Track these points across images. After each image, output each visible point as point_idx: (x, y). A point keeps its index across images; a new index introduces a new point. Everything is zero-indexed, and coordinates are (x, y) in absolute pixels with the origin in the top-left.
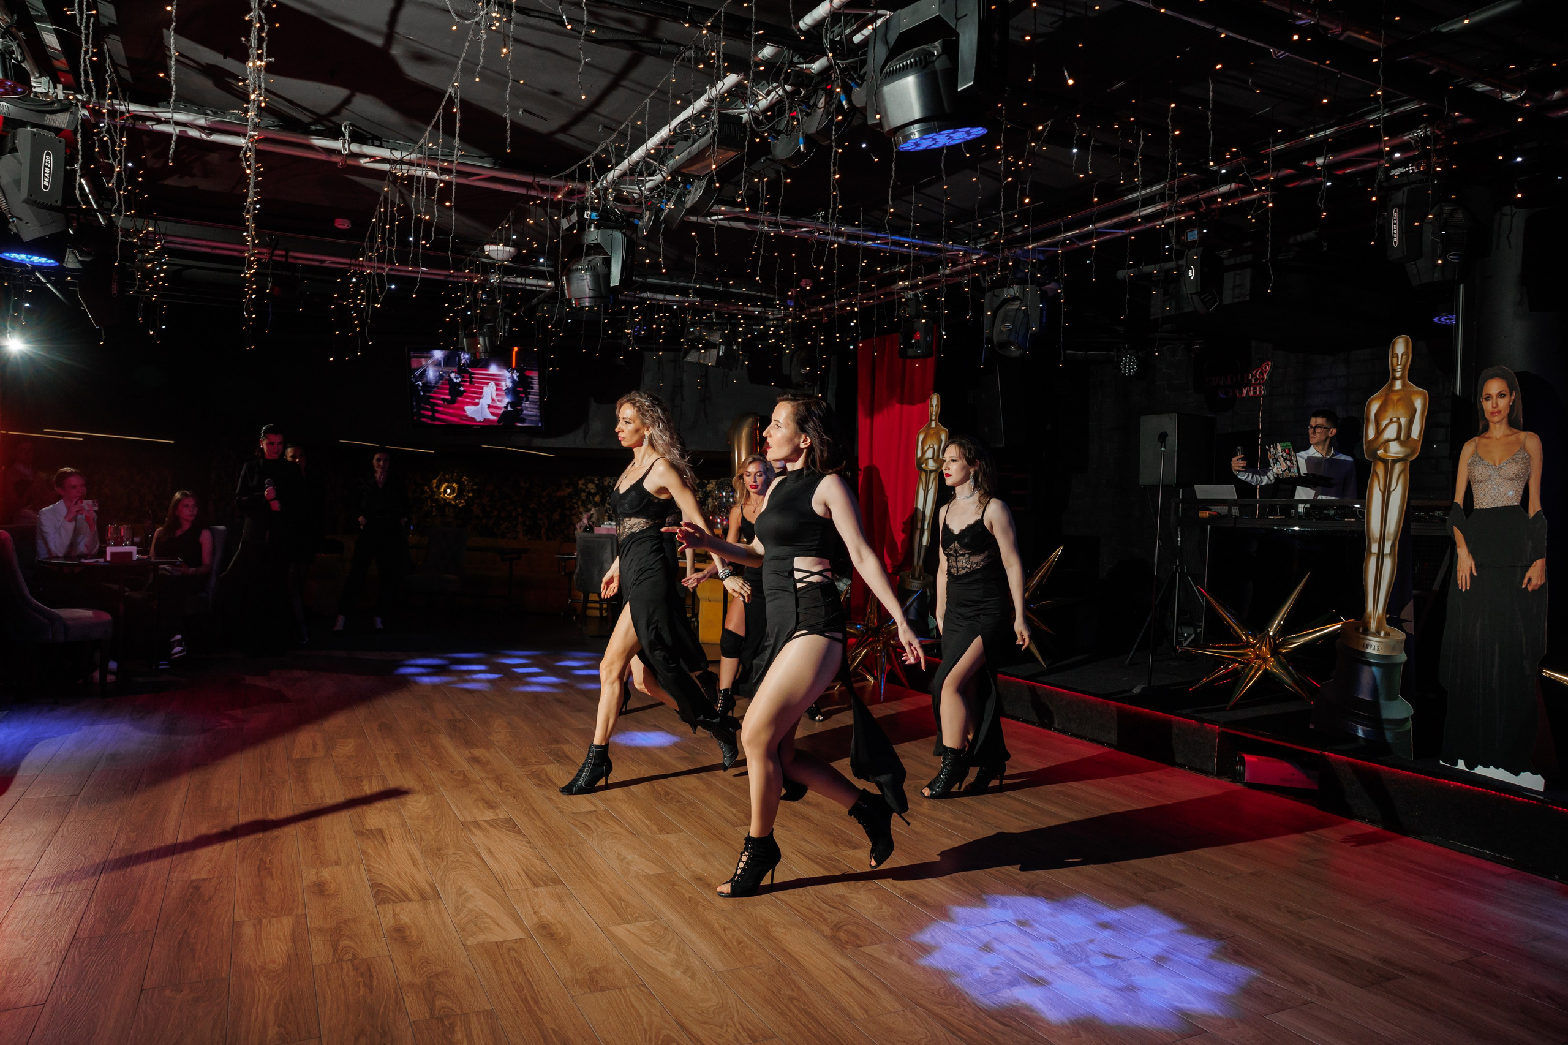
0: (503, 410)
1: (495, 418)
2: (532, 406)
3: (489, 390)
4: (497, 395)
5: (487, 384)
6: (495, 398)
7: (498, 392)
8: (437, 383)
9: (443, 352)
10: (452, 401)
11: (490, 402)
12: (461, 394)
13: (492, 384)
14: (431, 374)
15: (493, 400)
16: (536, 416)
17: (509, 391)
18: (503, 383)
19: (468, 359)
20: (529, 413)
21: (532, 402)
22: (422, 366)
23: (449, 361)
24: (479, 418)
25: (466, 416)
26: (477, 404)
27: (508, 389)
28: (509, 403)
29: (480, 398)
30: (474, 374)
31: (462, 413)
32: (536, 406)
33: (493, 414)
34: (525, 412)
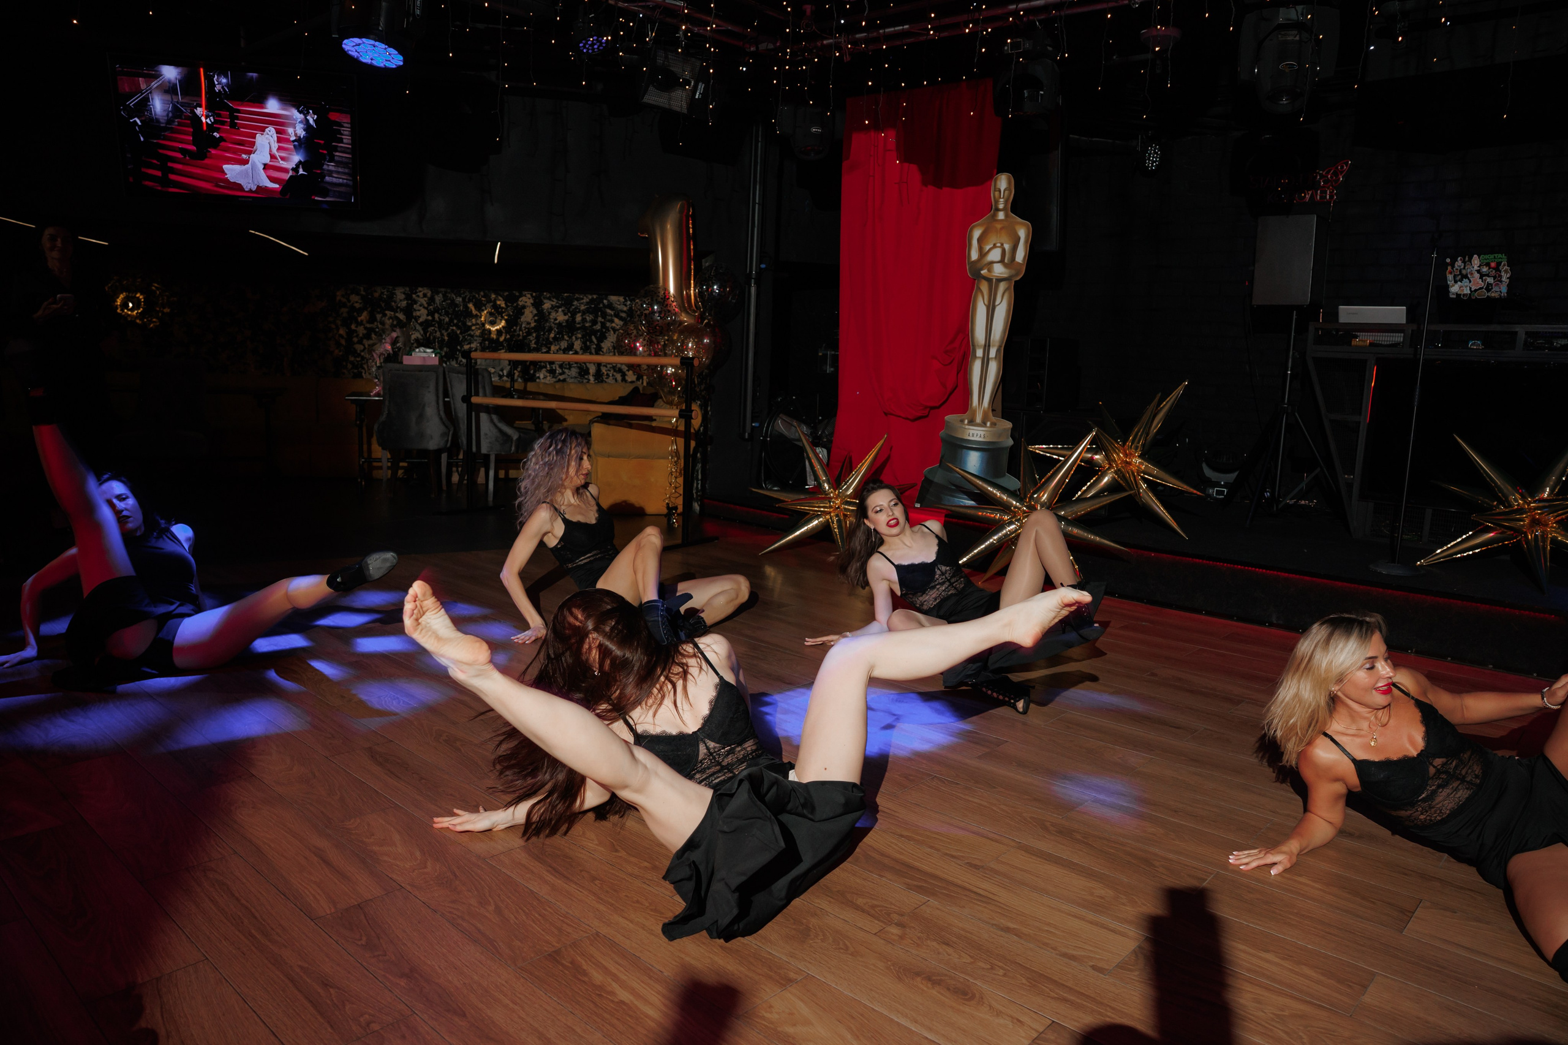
0: (291, 173)
1: (277, 186)
2: (340, 170)
3: (266, 142)
4: (280, 149)
5: (263, 130)
6: (277, 154)
7: (280, 145)
8: (169, 121)
9: (179, 70)
10: (201, 155)
11: (267, 160)
12: (216, 143)
13: (271, 130)
14: (158, 105)
15: (273, 157)
16: (346, 185)
17: (300, 143)
18: (290, 130)
19: (228, 85)
20: (334, 180)
21: (339, 164)
22: (140, 91)
23: (188, 85)
24: (248, 185)
25: (227, 180)
26: (246, 162)
27: (298, 140)
28: (300, 162)
29: (249, 153)
30: (239, 111)
31: (217, 175)
32: (346, 171)
33: (272, 179)
34: (328, 179)
